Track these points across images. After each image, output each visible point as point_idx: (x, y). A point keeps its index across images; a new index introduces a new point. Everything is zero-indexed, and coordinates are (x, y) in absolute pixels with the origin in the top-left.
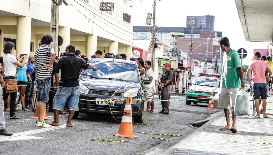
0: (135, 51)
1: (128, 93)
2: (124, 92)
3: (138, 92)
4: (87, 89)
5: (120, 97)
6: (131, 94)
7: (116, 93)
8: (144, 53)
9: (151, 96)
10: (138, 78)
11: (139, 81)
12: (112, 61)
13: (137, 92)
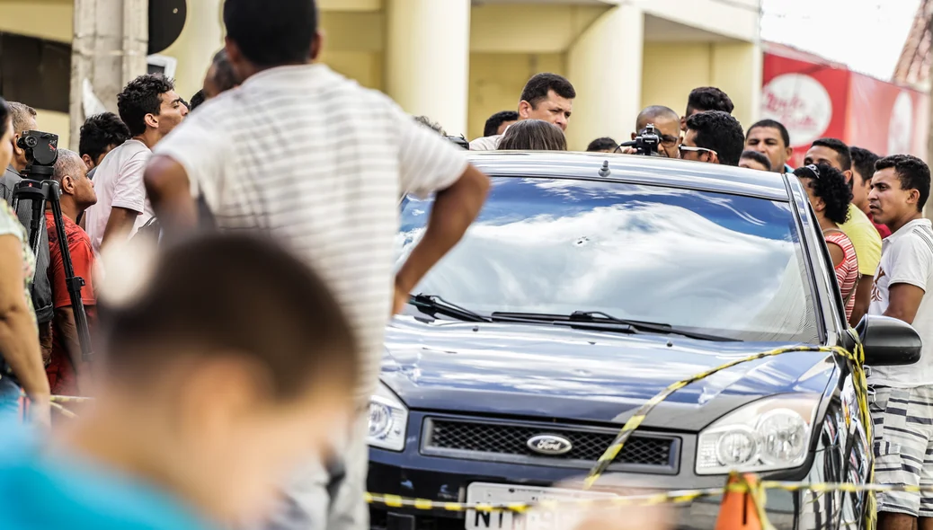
0: (785, 86)
1: (729, 440)
2: (697, 433)
3: (818, 428)
4: (399, 405)
5: (668, 468)
6: (752, 446)
7: (631, 439)
8: (859, 95)
9: (908, 468)
10: (814, 314)
11: (824, 341)
12: (595, 171)
13: (808, 430)
